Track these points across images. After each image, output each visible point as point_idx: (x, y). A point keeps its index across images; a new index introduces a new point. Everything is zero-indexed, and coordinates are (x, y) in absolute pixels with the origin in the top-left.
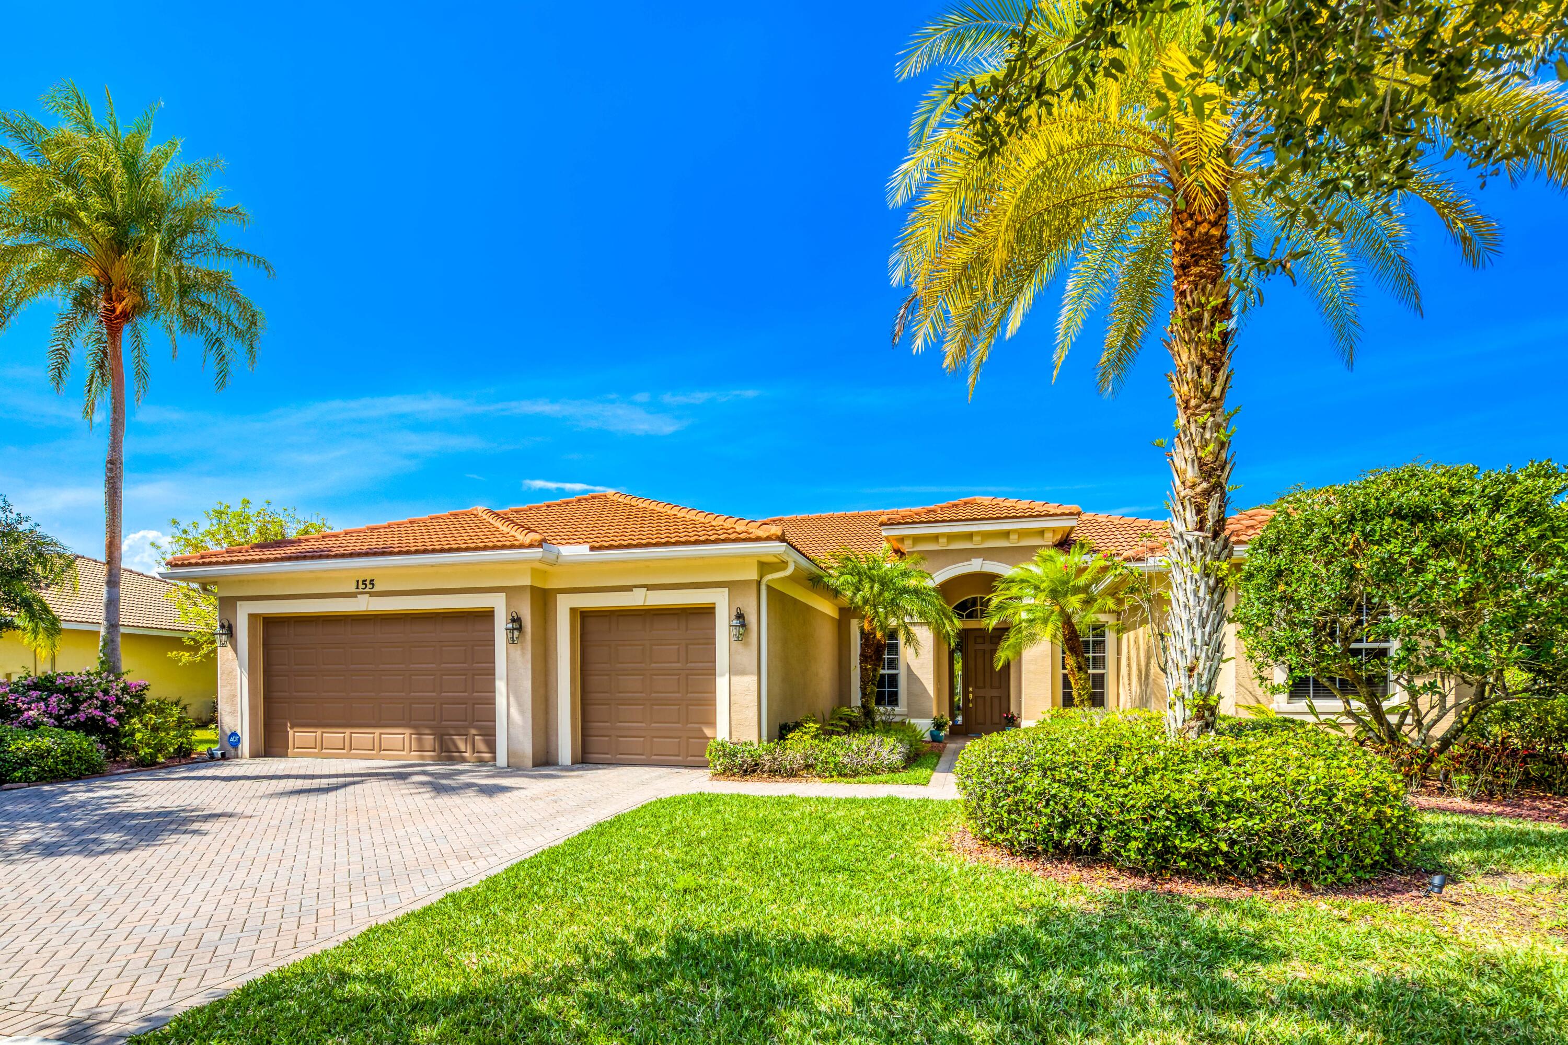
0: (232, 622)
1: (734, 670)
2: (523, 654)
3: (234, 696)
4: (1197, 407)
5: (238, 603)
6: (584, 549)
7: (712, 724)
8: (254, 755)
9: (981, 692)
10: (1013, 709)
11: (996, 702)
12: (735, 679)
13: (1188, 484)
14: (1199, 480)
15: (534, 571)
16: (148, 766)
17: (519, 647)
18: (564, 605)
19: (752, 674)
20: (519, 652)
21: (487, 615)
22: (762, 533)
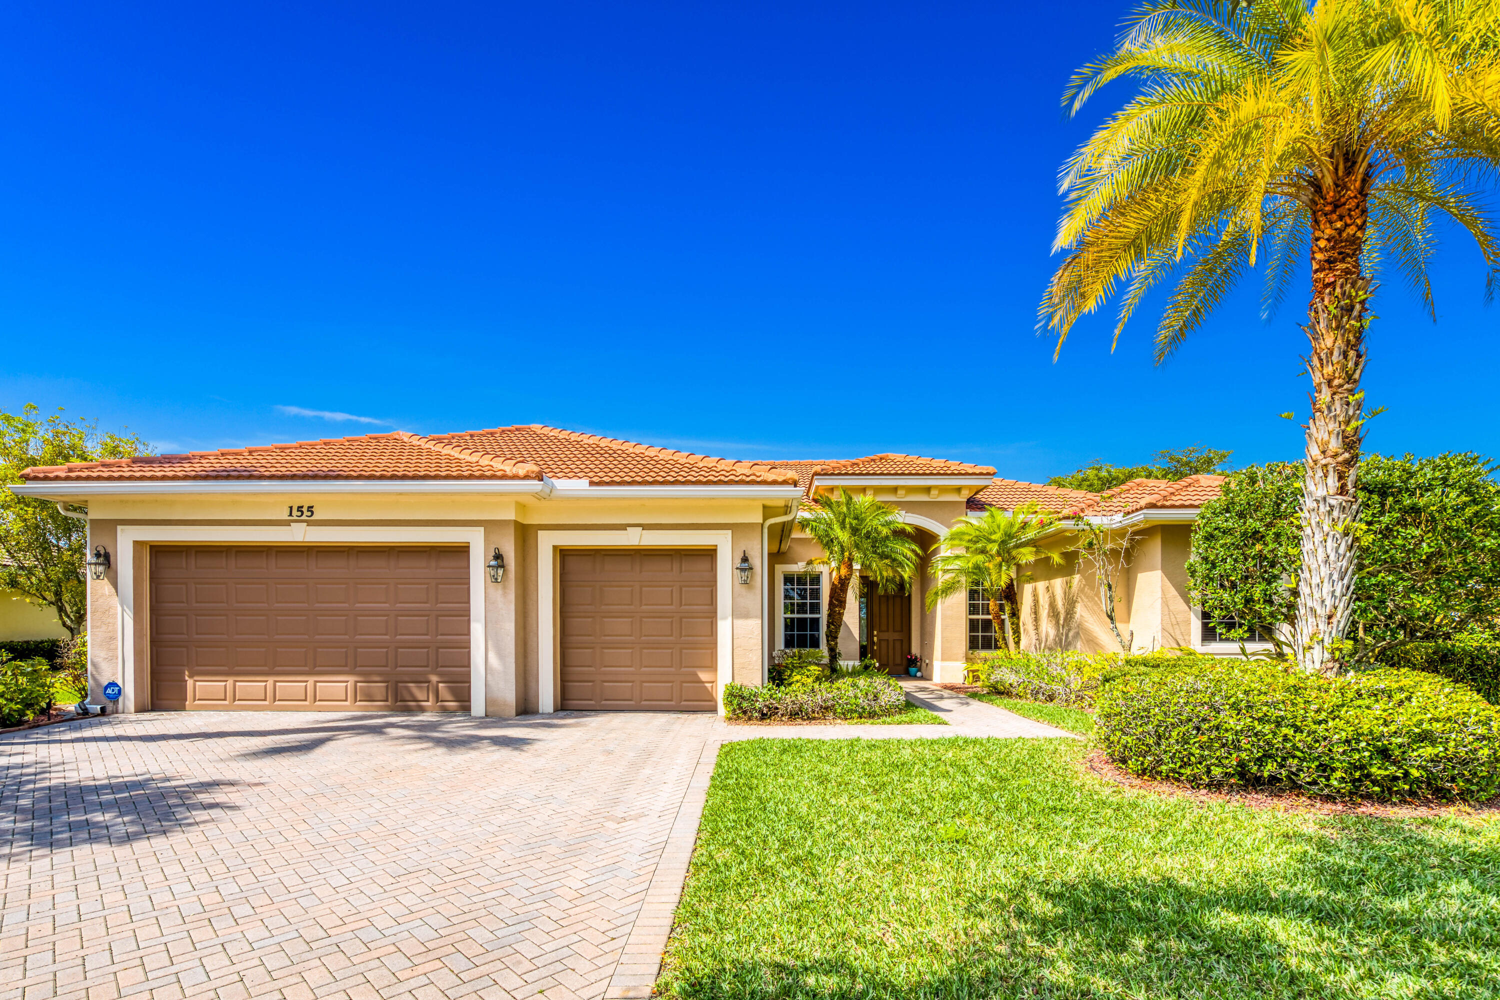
0: (110, 550)
1: (738, 613)
2: (505, 594)
3: (113, 638)
4: (1341, 386)
5: (119, 528)
6: (584, 484)
7: (712, 666)
8: (140, 709)
9: (885, 636)
10: (915, 650)
11: (898, 645)
12: (738, 622)
13: (1329, 453)
14: (1341, 451)
15: (521, 507)
16: (13, 725)
17: (499, 586)
18: (546, 543)
19: (756, 617)
20: (500, 592)
21: (462, 551)
22: (770, 477)
